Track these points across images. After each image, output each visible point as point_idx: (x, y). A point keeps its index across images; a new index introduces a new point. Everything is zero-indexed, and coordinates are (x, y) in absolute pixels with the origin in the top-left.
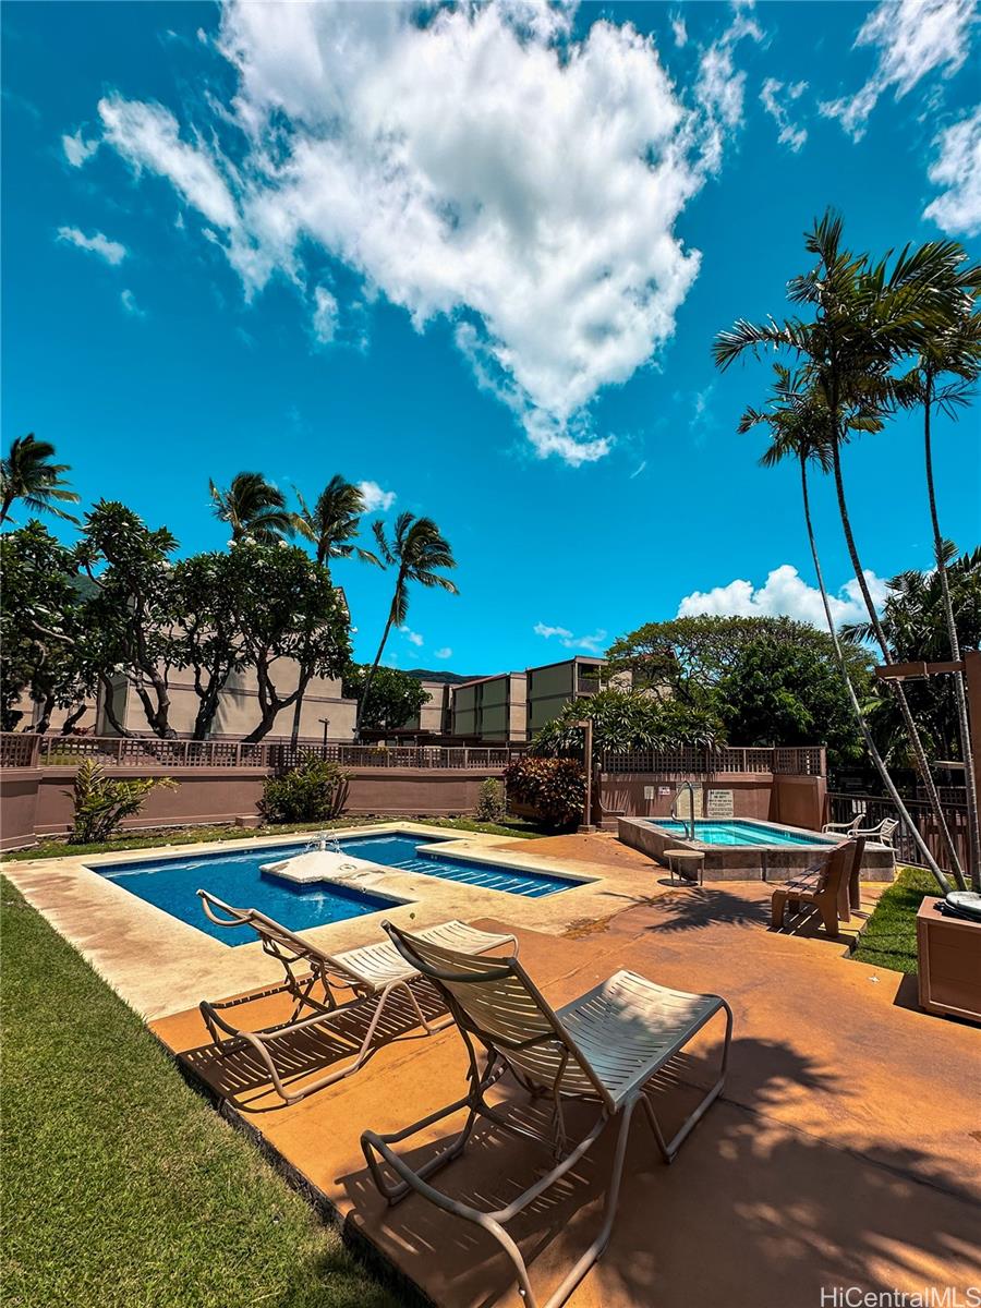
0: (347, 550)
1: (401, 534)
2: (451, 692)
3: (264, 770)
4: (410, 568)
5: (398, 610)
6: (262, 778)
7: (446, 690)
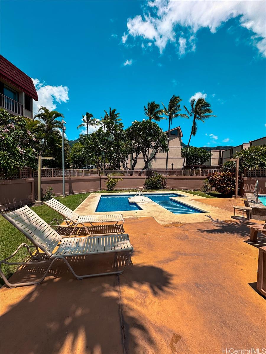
0: (177, 116)
1: (193, 106)
2: (222, 152)
3: (145, 177)
4: (197, 116)
5: (194, 130)
6: (144, 179)
7: (220, 152)
